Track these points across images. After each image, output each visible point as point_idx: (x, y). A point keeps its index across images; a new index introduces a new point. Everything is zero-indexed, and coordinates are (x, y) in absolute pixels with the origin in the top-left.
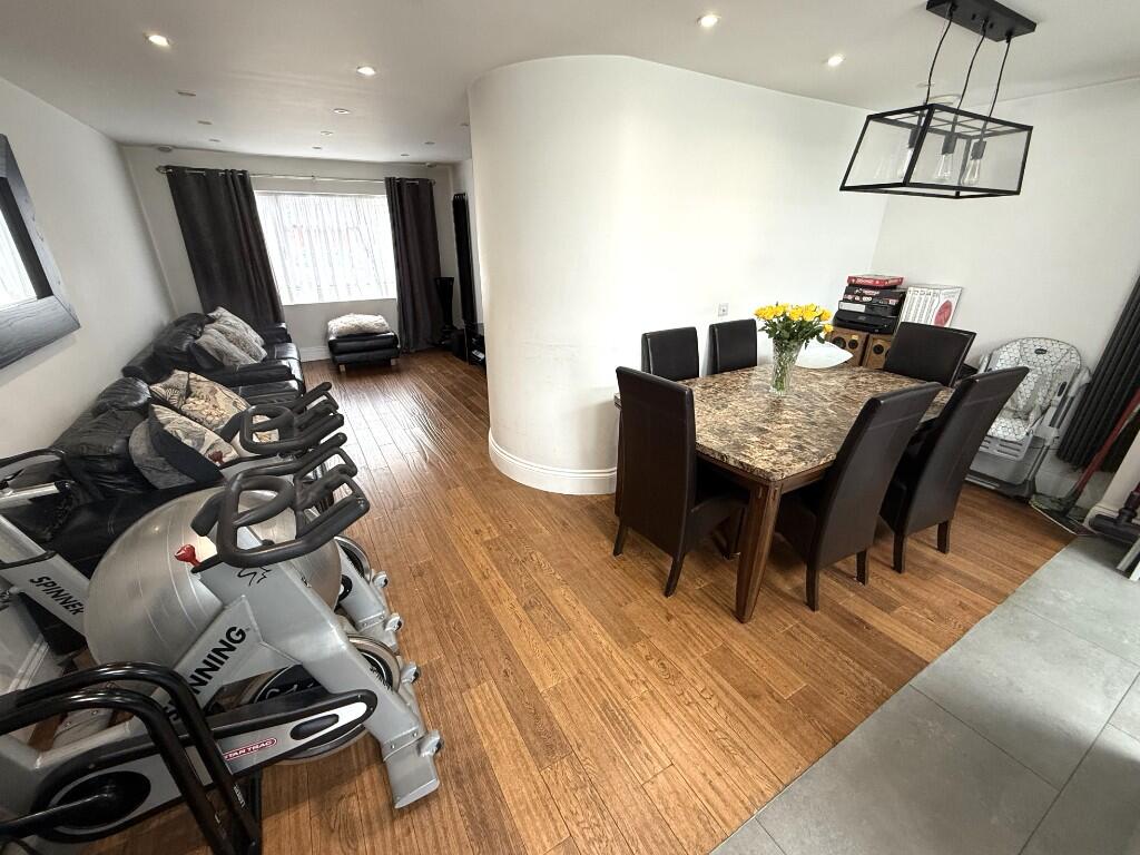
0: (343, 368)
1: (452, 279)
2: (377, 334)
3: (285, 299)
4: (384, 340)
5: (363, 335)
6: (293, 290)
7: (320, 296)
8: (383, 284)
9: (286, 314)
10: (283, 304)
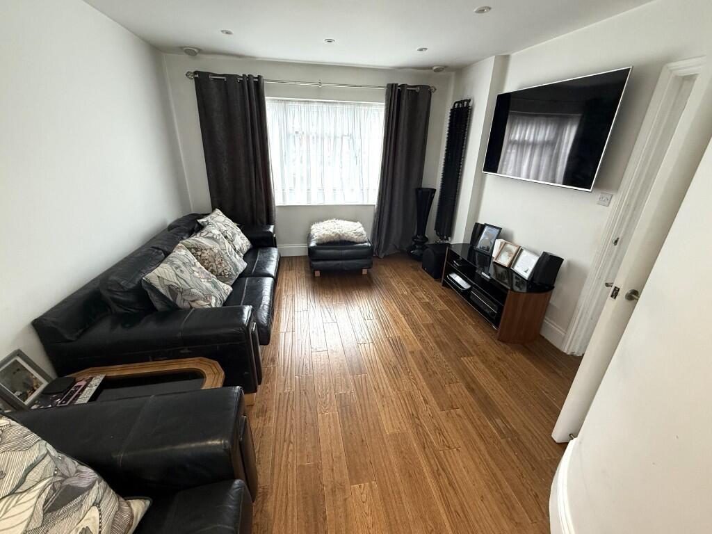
0: (317, 274)
1: (434, 191)
2: (354, 243)
3: (279, 199)
4: (359, 251)
5: (340, 243)
6: (287, 191)
7: (309, 198)
8: (365, 192)
9: (277, 215)
10: (277, 204)
